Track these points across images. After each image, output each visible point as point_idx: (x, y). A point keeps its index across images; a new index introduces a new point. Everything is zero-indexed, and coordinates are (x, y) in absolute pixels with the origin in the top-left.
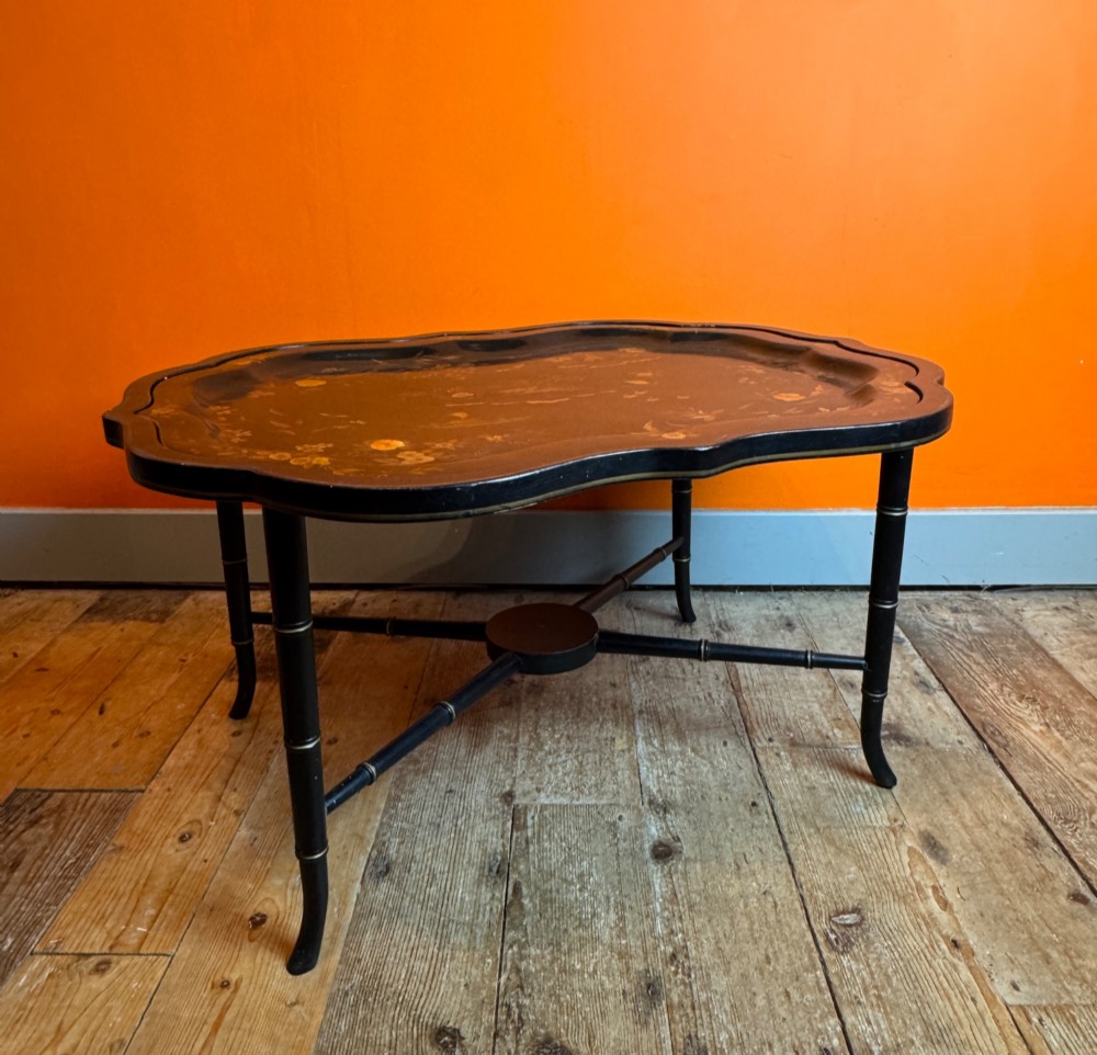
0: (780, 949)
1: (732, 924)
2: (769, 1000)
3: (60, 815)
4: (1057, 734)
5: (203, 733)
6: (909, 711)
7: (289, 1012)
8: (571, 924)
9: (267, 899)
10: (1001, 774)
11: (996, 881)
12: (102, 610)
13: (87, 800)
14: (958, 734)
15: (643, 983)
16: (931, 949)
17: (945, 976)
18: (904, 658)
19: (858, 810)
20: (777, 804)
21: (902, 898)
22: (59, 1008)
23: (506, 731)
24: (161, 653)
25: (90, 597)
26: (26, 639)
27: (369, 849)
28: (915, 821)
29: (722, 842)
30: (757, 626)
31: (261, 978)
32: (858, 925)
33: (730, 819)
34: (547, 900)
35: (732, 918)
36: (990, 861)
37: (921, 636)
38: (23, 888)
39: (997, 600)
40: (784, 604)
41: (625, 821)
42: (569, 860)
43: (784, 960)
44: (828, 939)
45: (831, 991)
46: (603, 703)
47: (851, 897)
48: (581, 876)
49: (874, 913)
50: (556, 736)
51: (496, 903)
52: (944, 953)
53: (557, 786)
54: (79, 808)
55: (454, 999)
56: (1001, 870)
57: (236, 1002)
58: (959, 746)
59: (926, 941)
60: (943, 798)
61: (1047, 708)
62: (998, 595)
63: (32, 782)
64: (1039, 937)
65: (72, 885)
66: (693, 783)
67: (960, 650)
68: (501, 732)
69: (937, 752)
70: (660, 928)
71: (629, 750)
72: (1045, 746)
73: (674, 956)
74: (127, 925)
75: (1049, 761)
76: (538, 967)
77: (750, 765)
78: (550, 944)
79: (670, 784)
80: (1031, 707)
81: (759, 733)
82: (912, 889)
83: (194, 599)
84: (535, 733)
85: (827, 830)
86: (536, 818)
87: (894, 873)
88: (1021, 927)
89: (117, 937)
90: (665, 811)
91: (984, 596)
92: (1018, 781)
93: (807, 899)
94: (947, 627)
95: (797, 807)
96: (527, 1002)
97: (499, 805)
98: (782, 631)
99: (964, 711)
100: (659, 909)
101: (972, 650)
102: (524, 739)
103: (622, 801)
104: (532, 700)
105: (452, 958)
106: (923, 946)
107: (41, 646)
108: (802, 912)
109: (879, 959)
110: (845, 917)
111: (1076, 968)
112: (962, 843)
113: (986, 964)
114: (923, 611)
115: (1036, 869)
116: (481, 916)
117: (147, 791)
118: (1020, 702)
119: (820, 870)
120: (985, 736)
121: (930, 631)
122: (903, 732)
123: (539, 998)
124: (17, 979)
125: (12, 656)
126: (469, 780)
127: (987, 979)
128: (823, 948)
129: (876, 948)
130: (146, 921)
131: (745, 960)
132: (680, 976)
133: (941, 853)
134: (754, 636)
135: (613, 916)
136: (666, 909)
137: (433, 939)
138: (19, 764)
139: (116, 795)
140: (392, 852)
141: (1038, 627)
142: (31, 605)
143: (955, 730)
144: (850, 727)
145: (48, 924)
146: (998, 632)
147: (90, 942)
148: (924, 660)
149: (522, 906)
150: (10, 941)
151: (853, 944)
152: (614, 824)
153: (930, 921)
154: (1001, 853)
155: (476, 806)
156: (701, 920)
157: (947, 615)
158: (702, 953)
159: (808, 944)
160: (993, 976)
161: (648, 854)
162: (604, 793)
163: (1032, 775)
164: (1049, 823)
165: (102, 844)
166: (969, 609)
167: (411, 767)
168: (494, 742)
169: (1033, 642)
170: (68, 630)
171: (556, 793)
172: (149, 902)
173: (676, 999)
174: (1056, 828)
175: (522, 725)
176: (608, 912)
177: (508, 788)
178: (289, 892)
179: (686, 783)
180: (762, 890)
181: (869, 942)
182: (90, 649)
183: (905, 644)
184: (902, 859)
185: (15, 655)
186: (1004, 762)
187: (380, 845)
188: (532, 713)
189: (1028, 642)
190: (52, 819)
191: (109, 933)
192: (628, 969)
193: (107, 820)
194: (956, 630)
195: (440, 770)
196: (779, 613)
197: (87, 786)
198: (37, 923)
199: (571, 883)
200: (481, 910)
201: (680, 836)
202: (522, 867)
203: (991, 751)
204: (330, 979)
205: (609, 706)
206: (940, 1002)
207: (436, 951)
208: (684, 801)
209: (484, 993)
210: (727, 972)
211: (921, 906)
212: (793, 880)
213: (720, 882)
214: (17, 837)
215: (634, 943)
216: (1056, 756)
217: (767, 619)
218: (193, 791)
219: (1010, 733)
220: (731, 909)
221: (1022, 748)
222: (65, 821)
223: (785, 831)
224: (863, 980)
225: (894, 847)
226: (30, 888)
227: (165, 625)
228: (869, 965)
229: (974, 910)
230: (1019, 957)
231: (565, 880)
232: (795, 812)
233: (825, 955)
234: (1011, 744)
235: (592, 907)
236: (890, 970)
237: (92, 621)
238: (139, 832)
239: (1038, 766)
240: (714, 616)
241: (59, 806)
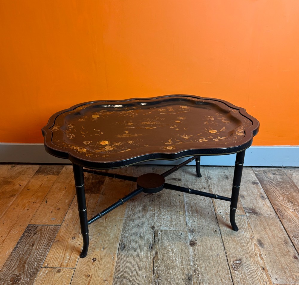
0: (221, 269)
1: (209, 263)
2: (217, 282)
3: (41, 231)
4: (297, 212)
5: (74, 209)
6: (258, 205)
7: (104, 282)
8: (170, 262)
9: (96, 254)
10: (280, 223)
11: (275, 253)
12: (41, 171)
13: (47, 228)
14: (271, 212)
15: (187, 277)
16: (257, 270)
17: (260, 276)
18: (258, 189)
19: (242, 233)
20: (222, 231)
21: (251, 257)
22: (51, 281)
23: (152, 209)
24: (59, 185)
25: (37, 167)
26: (22, 181)
27: (119, 241)
28: (256, 236)
29: (207, 241)
30: (218, 178)
31: (97, 274)
32: (240, 263)
33: (209, 235)
34: (164, 255)
35: (209, 261)
36: (274, 247)
37: (264, 182)
38: (36, 251)
39: (286, 171)
40: (226, 171)
41: (183, 235)
42: (169, 245)
43: (221, 272)
44: (232, 267)
45: (232, 280)
46: (176, 201)
47: (239, 256)
48: (172, 249)
49: (244, 260)
50: (165, 210)
51: (151, 256)
52: (260, 271)
53: (165, 225)
54: (46, 229)
55: (143, 280)
56: (277, 250)
57: (92, 280)
58: (270, 215)
59: (256, 268)
60: (264, 230)
61: (295, 204)
62: (286, 169)
63: (32, 222)
64: (284, 267)
65: (48, 250)
66: (200, 224)
67: (274, 186)
68: (150, 209)
69: (264, 217)
70: (191, 263)
71: (184, 215)
72: (293, 215)
73: (195, 271)
74: (63, 261)
75: (293, 220)
76: (162, 273)
77: (215, 220)
78: (165, 267)
79: (194, 225)
80: (291, 204)
81: (217, 211)
82: (254, 254)
83: (66, 168)
84: (159, 209)
85: (234, 238)
86: (160, 234)
87: (250, 250)
88: (280, 264)
89: (61, 264)
90: (193, 232)
91: (283, 169)
92: (284, 226)
93: (228, 256)
94: (271, 179)
95: (227, 232)
96: (160, 281)
97: (151, 230)
98: (225, 180)
99: (273, 205)
100: (191, 259)
101: (277, 187)
102: (156, 211)
103: (182, 229)
104: (158, 200)
105: (142, 270)
106: (255, 269)
107: (27, 182)
108: (226, 260)
109: (244, 272)
110: (237, 261)
111: (292, 275)
112: (268, 243)
113: (270, 274)
114: (265, 174)
115: (286, 250)
116: (148, 260)
117: (62, 225)
118: (288, 203)
119: (232, 249)
120: (277, 213)
121: (266, 180)
122: (256, 211)
123: (163, 280)
124: (40, 274)
125: (19, 186)
126: (143, 222)
127: (270, 277)
128: (231, 269)
129: (244, 269)
130: (67, 260)
131: (212, 272)
132: (196, 275)
133: (262, 245)
134: (217, 181)
135: (180, 260)
136: (193, 259)
137: (137, 265)
138: (28, 218)
139: (54, 226)
140: (125, 242)
141: (296, 180)
142: (21, 170)
143: (270, 211)
144: (242, 209)
145: (44, 260)
146: (285, 181)
147: (55, 265)
148: (264, 189)
149: (158, 257)
150: (36, 264)
151: (238, 268)
152: (180, 235)
153: (258, 263)
154: (278, 245)
155: (145, 230)
156: (201, 262)
157: (271, 175)
158: (202, 270)
159: (227, 268)
160: (271, 277)
161: (188, 244)
162: (177, 227)
163: (288, 224)
164: (291, 238)
165: (53, 240)
166: (278, 173)
167: (128, 219)
168: (149, 212)
169: (294, 185)
170: (32, 178)
171: (165, 226)
172: (67, 255)
173: (195, 281)
174: (292, 239)
175: (156, 207)
176: (179, 259)
177: (153, 225)
178: (101, 253)
179: (198, 224)
180: (217, 254)
181: (242, 268)
182: (40, 183)
183: (259, 184)
184: (252, 247)
185: (20, 185)
186: (281, 220)
187: (122, 240)
188: (158, 203)
189: (293, 185)
190: (39, 233)
191: (59, 263)
192: (184, 273)
193: (53, 233)
194: (273, 180)
195: (136, 220)
196: (224, 174)
197: (46, 224)
198: (41, 260)
199: (170, 251)
200: (148, 258)
201: (197, 239)
202: (157, 247)
203: (278, 217)
204: (113, 275)
205: (178, 202)
206: (258, 283)
207: (138, 268)
208: (198, 230)
209: (150, 279)
210: (208, 275)
211: (256, 259)
212: (224, 252)
213: (206, 252)
214: (32, 237)
215: (185, 267)
216: (295, 219)
217: (221, 175)
218: (73, 225)
219: (284, 212)
220: (209, 259)
221: (287, 216)
222: (43, 233)
223: (223, 238)
224: (240, 277)
225: (251, 244)
226: (38, 251)
227: (59, 176)
228: (242, 274)
229: (269, 260)
230: (278, 272)
231: (168, 251)
232: (226, 233)
233: (231, 271)
234: (284, 215)
235: (175, 258)
236: (247, 275)
237: (39, 175)
238: (62, 236)
239: (290, 221)
240: (206, 175)
241: (40, 229)
